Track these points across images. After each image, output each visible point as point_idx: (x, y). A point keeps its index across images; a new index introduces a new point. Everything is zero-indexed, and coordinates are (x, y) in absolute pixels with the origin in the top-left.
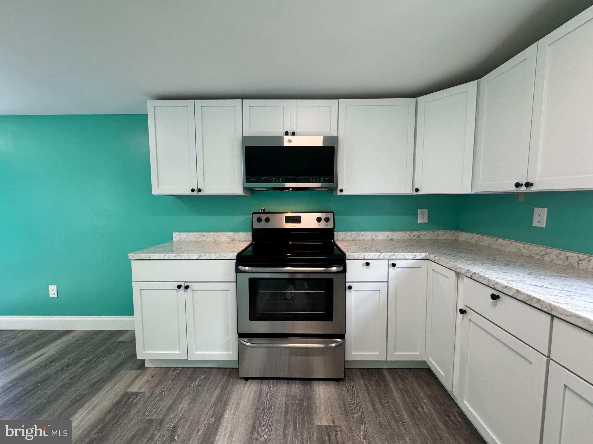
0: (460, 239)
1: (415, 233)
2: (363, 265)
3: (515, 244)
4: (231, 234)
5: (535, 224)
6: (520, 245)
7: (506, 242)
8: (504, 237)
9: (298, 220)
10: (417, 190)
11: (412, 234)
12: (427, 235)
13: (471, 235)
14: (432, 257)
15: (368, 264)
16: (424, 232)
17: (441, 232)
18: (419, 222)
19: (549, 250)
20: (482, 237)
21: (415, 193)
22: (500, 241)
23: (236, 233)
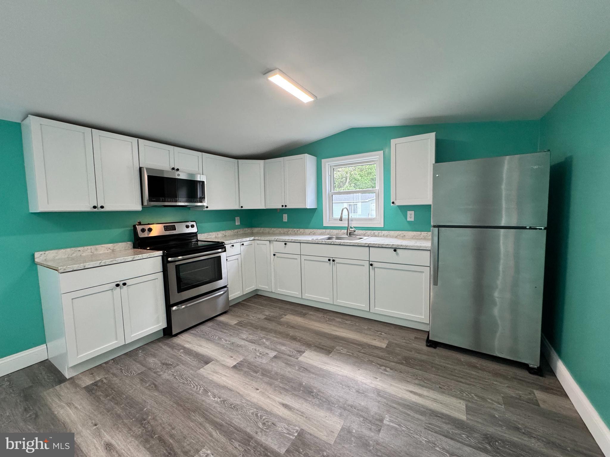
0: (254, 232)
1: (236, 231)
2: (231, 247)
3: (278, 229)
4: (110, 245)
5: (284, 221)
6: (280, 229)
7: (275, 229)
8: (274, 228)
9: (174, 228)
10: (242, 207)
11: (234, 232)
12: (241, 231)
13: (260, 228)
14: (256, 238)
15: (233, 246)
16: (239, 230)
17: (246, 229)
18: (237, 224)
19: (289, 229)
20: (264, 229)
21: (241, 209)
22: (273, 229)
23: (115, 244)
